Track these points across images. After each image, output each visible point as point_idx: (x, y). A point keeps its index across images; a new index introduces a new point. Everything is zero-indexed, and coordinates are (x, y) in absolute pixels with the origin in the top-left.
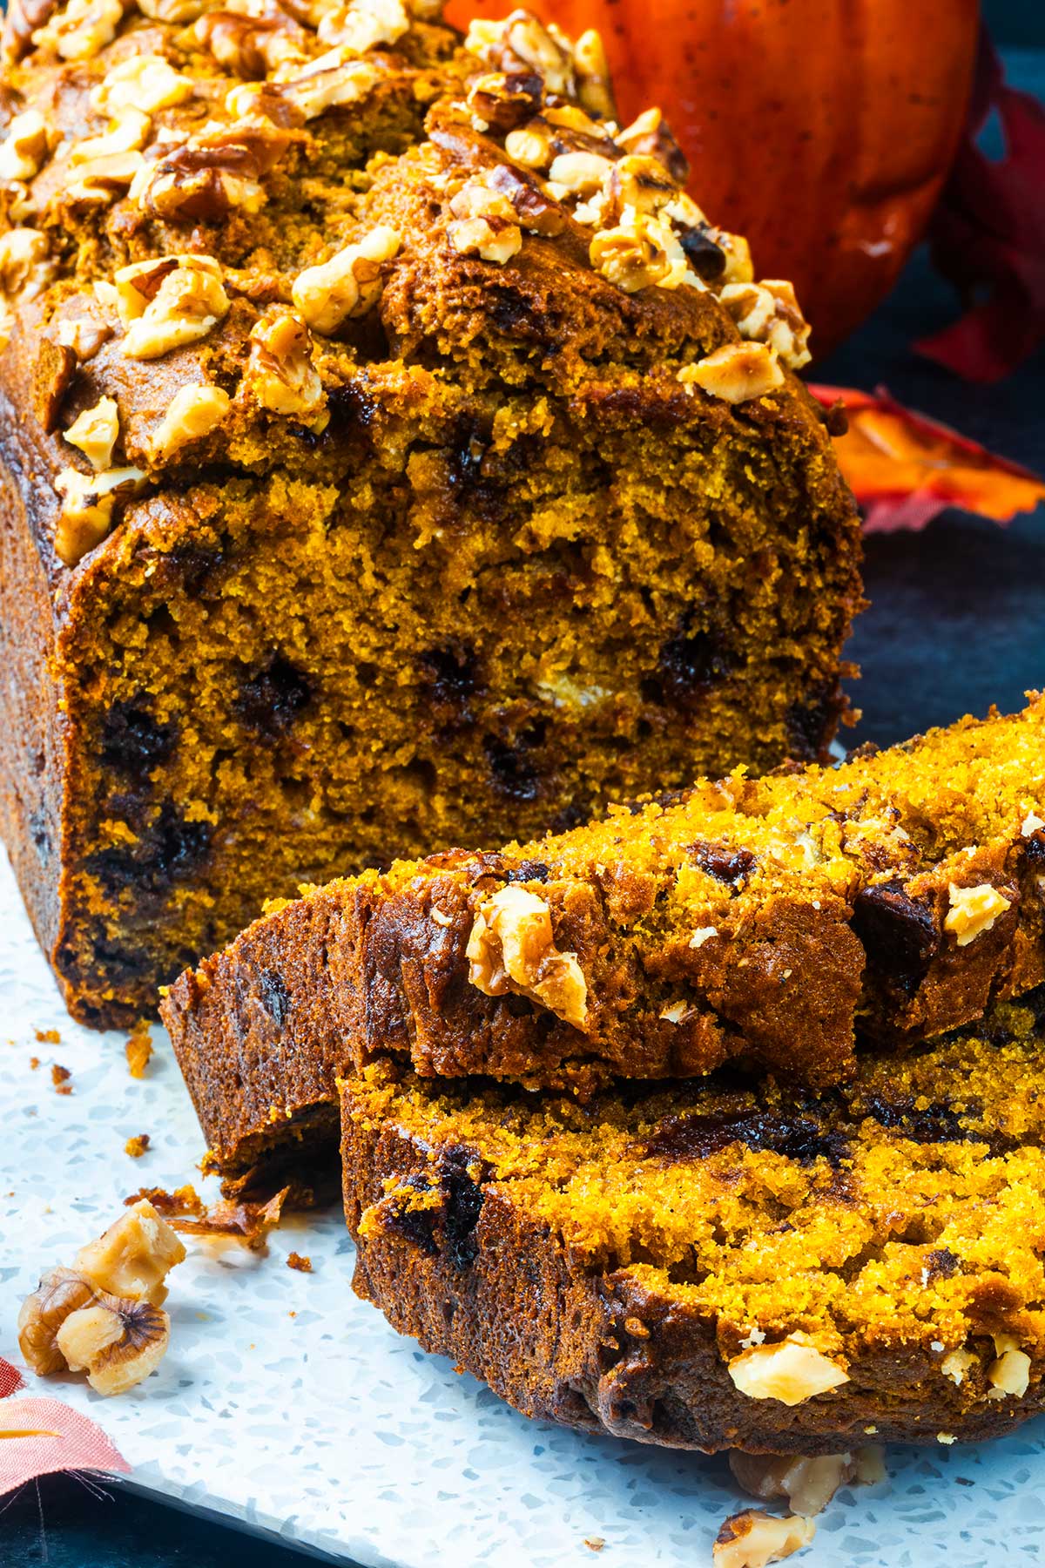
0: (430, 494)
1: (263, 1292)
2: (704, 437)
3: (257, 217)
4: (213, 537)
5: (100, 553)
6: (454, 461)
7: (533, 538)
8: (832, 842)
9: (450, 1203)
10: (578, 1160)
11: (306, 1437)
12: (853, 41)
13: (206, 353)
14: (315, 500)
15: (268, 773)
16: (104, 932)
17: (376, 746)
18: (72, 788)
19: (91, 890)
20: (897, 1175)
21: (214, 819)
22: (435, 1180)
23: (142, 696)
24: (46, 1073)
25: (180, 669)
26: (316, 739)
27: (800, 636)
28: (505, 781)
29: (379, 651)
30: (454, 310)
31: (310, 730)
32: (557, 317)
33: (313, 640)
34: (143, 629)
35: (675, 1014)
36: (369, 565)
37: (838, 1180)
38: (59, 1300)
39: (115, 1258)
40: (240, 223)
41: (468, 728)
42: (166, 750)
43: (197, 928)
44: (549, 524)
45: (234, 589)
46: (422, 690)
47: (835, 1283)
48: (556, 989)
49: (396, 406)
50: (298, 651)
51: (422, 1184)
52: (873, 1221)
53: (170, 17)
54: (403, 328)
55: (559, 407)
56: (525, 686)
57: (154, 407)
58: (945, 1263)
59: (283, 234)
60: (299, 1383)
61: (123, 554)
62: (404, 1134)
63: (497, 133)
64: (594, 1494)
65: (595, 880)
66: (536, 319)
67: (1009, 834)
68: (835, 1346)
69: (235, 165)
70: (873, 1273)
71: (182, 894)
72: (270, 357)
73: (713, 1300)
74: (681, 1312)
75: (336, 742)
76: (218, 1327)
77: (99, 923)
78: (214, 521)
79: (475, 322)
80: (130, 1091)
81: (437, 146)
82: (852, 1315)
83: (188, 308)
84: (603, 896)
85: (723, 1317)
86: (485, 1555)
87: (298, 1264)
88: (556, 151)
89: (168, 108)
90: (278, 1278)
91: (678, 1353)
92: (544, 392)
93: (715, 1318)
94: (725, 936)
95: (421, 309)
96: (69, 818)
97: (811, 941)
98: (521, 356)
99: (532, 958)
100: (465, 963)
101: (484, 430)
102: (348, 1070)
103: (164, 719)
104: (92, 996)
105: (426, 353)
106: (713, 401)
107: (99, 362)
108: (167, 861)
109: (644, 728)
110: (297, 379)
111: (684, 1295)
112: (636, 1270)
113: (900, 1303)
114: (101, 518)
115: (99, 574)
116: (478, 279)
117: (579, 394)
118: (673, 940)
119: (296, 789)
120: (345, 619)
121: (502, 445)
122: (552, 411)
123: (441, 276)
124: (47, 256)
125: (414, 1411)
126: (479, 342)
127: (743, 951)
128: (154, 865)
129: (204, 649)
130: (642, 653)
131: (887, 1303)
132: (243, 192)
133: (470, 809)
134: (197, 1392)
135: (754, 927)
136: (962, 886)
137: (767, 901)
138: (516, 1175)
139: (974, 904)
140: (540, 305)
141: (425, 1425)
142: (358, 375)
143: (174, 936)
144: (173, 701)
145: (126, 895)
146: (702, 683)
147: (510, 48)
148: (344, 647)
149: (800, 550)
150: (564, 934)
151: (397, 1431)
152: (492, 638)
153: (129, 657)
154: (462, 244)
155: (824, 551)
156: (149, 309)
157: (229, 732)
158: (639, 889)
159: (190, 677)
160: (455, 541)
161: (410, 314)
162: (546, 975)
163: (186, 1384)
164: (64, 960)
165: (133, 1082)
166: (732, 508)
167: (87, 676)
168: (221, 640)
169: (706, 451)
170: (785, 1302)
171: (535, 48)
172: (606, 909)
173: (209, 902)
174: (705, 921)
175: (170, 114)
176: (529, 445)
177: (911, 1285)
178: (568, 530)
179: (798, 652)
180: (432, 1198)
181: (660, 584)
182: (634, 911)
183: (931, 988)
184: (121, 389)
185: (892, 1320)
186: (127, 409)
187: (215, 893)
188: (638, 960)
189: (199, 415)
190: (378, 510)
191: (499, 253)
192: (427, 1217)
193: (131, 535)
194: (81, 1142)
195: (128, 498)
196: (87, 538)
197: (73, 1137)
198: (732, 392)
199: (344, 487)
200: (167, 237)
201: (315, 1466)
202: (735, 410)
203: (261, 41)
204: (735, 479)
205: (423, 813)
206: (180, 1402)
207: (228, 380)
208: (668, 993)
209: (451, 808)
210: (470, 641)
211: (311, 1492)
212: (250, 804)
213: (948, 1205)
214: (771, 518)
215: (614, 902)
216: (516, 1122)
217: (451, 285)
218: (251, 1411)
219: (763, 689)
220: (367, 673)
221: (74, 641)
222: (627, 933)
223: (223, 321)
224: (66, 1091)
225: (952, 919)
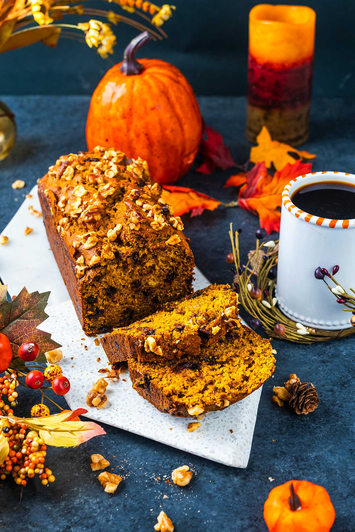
0: (130, 264)
1: (120, 386)
2: (170, 250)
3: (100, 220)
4: (100, 275)
5: (83, 279)
6: (133, 258)
7: (146, 267)
8: (194, 321)
9: (145, 382)
10: (163, 374)
11: (129, 413)
12: (183, 135)
13: (96, 249)
14: (114, 267)
15: (111, 301)
16: (89, 325)
17: (126, 295)
18: (83, 308)
19: (87, 320)
20: (208, 372)
21: (104, 309)
22: (143, 379)
23: (91, 295)
24: (83, 346)
25: (97, 291)
26: (117, 296)
27: (186, 271)
28: (145, 296)
29: (125, 283)
30: (131, 238)
31: (116, 295)
32: (147, 237)
33: (115, 283)
34: (91, 287)
35: (174, 351)
36: (123, 274)
37: (200, 374)
38: (91, 396)
39: (98, 387)
40: (98, 223)
41: (139, 291)
42: (96, 301)
43: (103, 322)
44: (148, 264)
45: (103, 280)
46: (132, 287)
47: (201, 395)
48: (158, 352)
49: (125, 255)
50: (114, 285)
51: (141, 380)
52: (205, 381)
53: (82, 170)
54: (124, 241)
55: (148, 250)
56: (147, 284)
57: (89, 258)
58: (216, 389)
59: (104, 222)
60: (126, 403)
61: (87, 279)
62: (138, 371)
63: (134, 200)
64: (170, 419)
65: (161, 334)
66: (144, 238)
67: (220, 316)
68: (202, 406)
69: (96, 213)
70: (206, 393)
71: (100, 318)
72: (105, 251)
73: (184, 401)
74: (180, 403)
75: (120, 295)
76: (114, 394)
77: (89, 324)
78: (99, 273)
79: (135, 240)
80: (96, 348)
81: (126, 204)
82: (204, 401)
83: (92, 242)
84: (163, 337)
85: (186, 404)
86: (156, 432)
87: (124, 380)
88: (143, 203)
89: (84, 196)
90: (121, 383)
91: (180, 408)
92: (146, 247)
93: (185, 404)
94: (181, 341)
95: (127, 238)
96: (83, 312)
97: (193, 339)
98: (142, 243)
99: (154, 348)
100: (144, 348)
101: (138, 254)
102: (128, 358)
103: (95, 297)
104: (89, 333)
105: (128, 244)
106: (171, 245)
107: (80, 249)
108: (98, 314)
109: (165, 286)
110: (110, 254)
111: (180, 400)
112: (173, 397)
113: (211, 398)
114: (83, 273)
115: (84, 282)
116: (135, 234)
117: (151, 248)
118: (173, 342)
119: (115, 302)
120: (120, 280)
121: (140, 256)
122: (147, 250)
123: (129, 233)
124: (69, 222)
125: (143, 406)
126: (136, 242)
127: (183, 342)
128: (96, 315)
129: (100, 288)
130: (163, 277)
131: (208, 399)
132: (98, 217)
133: (141, 300)
134: (112, 406)
135: (184, 338)
136: (214, 327)
137: (186, 335)
138: (154, 378)
139: (215, 330)
140: (144, 236)
141: (145, 409)
142: (119, 249)
143: (99, 323)
144: (96, 295)
145: (92, 320)
146: (173, 279)
147: (134, 173)
148: (120, 284)
149: (185, 261)
150: (158, 343)
151: (141, 410)
152: (141, 279)
153: (89, 291)
154: (132, 228)
155: (188, 260)
156: (86, 242)
157: (104, 297)
158: (168, 336)
159: (98, 291)
160: (135, 269)
161: (125, 239)
162: (156, 350)
163: (111, 405)
164: (84, 329)
165: (96, 346)
166: (175, 257)
167: (83, 294)
168: (102, 286)
169: (170, 251)
170: (195, 400)
171: (137, 171)
172: (164, 339)
173: (104, 318)
174: (178, 339)
175: (84, 197)
176: (145, 256)
177: (212, 394)
178: (151, 264)
179: (186, 273)
180: (143, 382)
181: (165, 268)
182: (168, 339)
183: (211, 340)
184: (83, 253)
185: (210, 401)
186: (85, 257)
187: (105, 317)
188: (169, 345)
189: (96, 261)
190: (123, 266)
191: (137, 229)
192: (143, 385)
193: (88, 276)
194: (90, 359)
195: (86, 270)
196: (81, 277)
197: (89, 358)
198: (173, 244)
199: (118, 264)
200: (87, 224)
201: (130, 419)
202: (174, 246)
203: (96, 179)
204: (175, 253)
205: (134, 302)
206: (110, 409)
207: (99, 253)
208: (173, 349)
209: (138, 300)
210: (138, 280)
211: (130, 424)
212: (109, 305)
213: (216, 377)
214: (181, 258)
215: (165, 338)
216: (153, 367)
217: (131, 234)
218: (120, 409)
219: (181, 278)
220: (124, 286)
221: (81, 290)
222: (167, 341)
223: (97, 243)
224: (87, 350)
225: (213, 332)
